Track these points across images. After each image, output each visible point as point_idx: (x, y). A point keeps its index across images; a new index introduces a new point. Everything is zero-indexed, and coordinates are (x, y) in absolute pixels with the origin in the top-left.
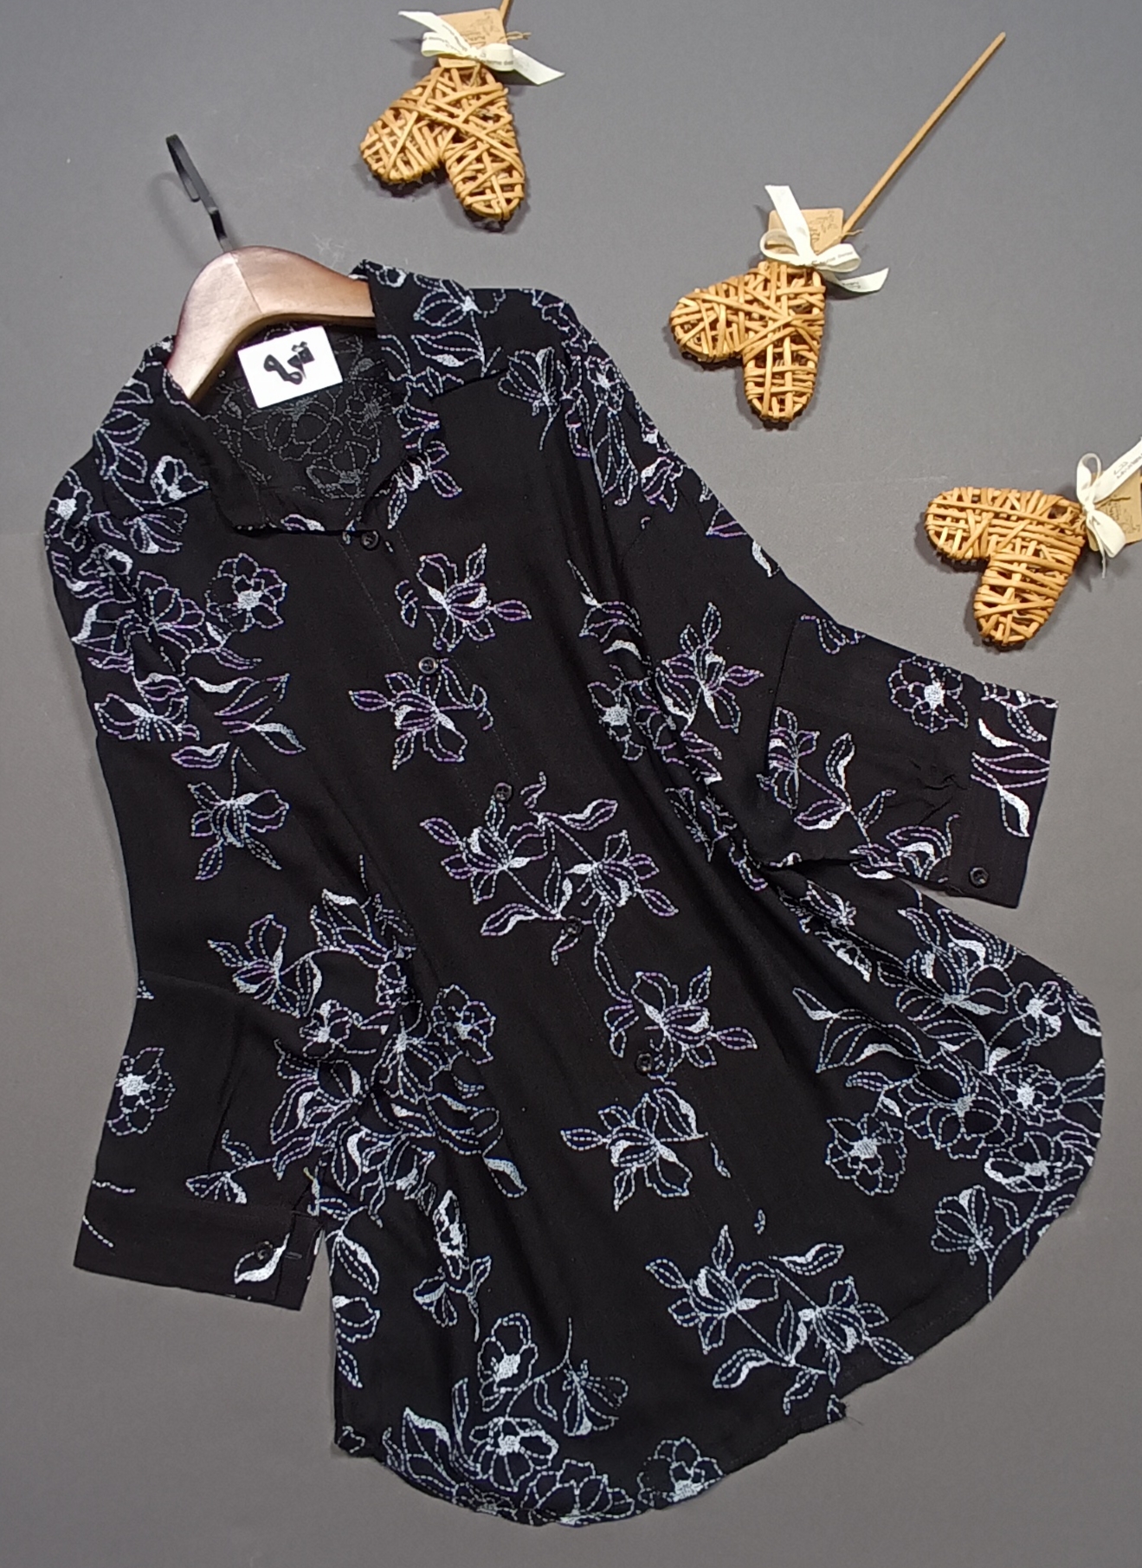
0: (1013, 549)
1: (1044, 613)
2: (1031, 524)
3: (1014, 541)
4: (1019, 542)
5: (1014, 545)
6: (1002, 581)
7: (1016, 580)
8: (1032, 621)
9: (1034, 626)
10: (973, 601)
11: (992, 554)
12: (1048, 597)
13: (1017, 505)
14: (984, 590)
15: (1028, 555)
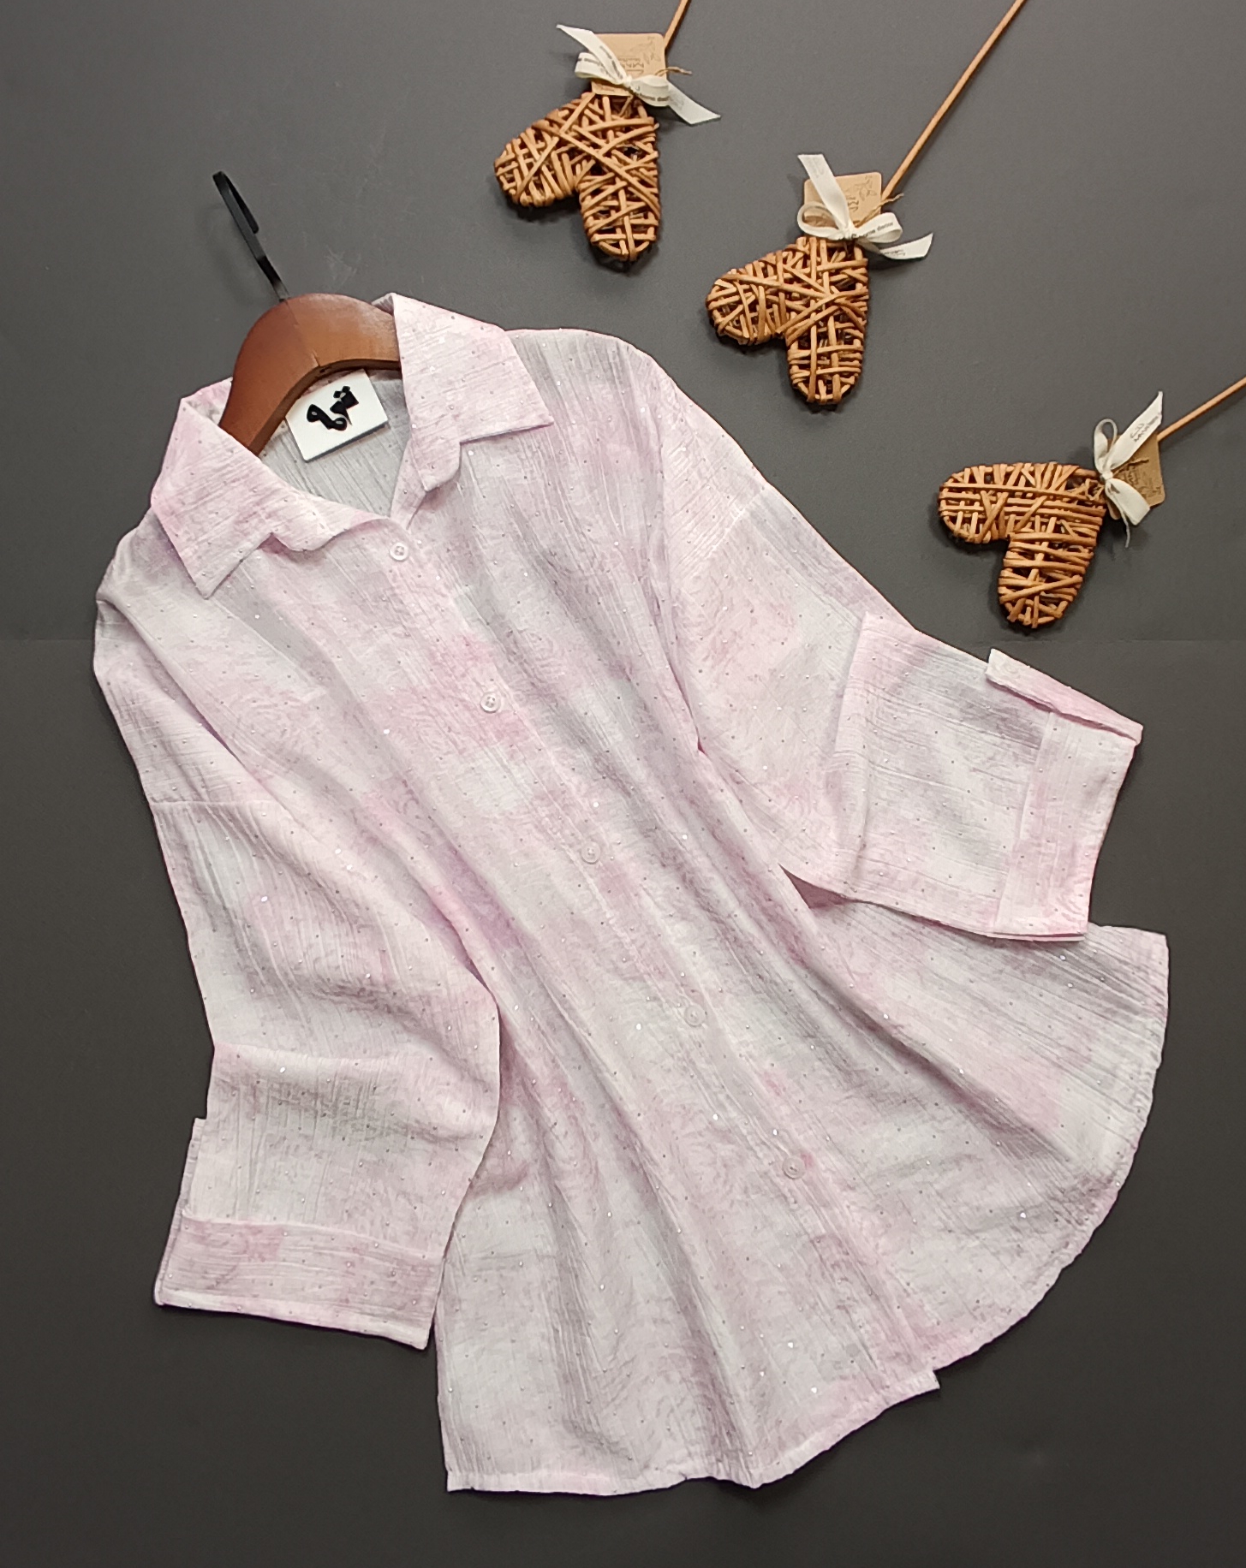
0: (1033, 527)
1: (1072, 590)
2: (1048, 499)
3: (1032, 519)
4: (1038, 519)
5: (1033, 523)
6: (1026, 563)
7: (1039, 560)
8: (1061, 600)
9: (1063, 605)
10: (995, 584)
11: (1012, 535)
12: (1074, 573)
13: (1032, 480)
14: (1007, 573)
15: (1049, 533)
